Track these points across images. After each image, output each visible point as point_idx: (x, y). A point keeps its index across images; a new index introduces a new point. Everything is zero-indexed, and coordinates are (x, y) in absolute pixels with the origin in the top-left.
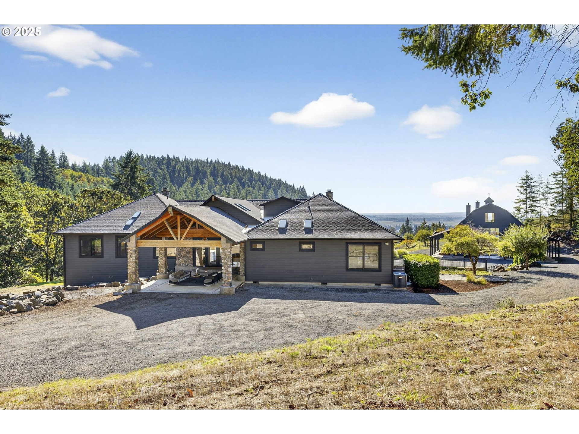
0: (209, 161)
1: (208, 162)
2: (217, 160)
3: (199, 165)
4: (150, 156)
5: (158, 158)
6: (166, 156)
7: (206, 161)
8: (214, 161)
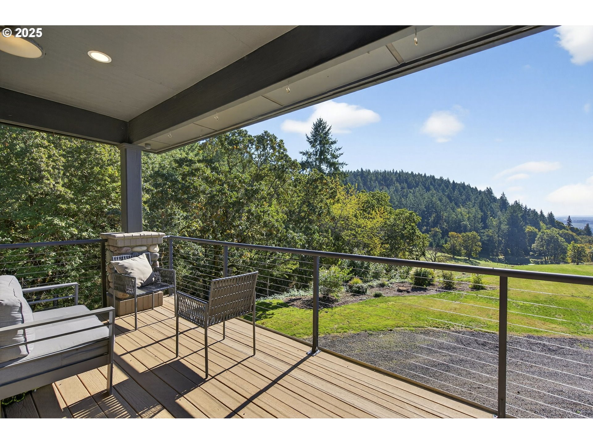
0: (395, 172)
1: (393, 172)
2: (401, 171)
3: (387, 175)
4: (349, 171)
5: (354, 172)
6: (360, 170)
7: (392, 172)
8: (398, 172)
